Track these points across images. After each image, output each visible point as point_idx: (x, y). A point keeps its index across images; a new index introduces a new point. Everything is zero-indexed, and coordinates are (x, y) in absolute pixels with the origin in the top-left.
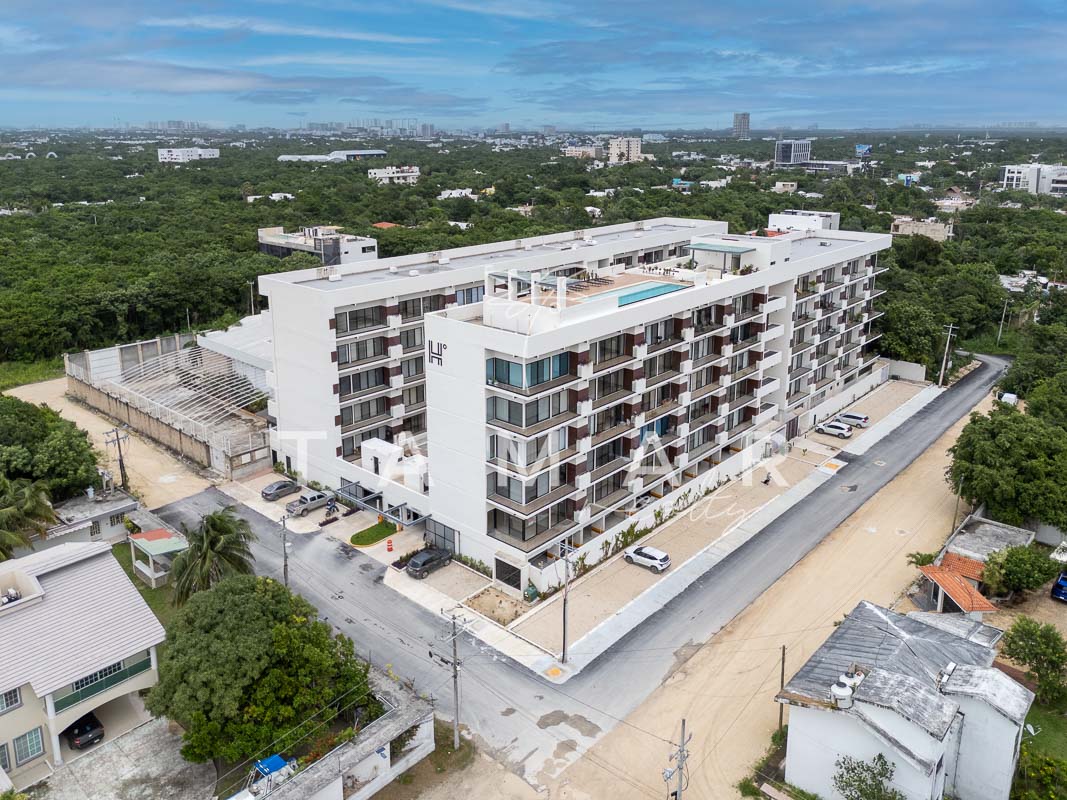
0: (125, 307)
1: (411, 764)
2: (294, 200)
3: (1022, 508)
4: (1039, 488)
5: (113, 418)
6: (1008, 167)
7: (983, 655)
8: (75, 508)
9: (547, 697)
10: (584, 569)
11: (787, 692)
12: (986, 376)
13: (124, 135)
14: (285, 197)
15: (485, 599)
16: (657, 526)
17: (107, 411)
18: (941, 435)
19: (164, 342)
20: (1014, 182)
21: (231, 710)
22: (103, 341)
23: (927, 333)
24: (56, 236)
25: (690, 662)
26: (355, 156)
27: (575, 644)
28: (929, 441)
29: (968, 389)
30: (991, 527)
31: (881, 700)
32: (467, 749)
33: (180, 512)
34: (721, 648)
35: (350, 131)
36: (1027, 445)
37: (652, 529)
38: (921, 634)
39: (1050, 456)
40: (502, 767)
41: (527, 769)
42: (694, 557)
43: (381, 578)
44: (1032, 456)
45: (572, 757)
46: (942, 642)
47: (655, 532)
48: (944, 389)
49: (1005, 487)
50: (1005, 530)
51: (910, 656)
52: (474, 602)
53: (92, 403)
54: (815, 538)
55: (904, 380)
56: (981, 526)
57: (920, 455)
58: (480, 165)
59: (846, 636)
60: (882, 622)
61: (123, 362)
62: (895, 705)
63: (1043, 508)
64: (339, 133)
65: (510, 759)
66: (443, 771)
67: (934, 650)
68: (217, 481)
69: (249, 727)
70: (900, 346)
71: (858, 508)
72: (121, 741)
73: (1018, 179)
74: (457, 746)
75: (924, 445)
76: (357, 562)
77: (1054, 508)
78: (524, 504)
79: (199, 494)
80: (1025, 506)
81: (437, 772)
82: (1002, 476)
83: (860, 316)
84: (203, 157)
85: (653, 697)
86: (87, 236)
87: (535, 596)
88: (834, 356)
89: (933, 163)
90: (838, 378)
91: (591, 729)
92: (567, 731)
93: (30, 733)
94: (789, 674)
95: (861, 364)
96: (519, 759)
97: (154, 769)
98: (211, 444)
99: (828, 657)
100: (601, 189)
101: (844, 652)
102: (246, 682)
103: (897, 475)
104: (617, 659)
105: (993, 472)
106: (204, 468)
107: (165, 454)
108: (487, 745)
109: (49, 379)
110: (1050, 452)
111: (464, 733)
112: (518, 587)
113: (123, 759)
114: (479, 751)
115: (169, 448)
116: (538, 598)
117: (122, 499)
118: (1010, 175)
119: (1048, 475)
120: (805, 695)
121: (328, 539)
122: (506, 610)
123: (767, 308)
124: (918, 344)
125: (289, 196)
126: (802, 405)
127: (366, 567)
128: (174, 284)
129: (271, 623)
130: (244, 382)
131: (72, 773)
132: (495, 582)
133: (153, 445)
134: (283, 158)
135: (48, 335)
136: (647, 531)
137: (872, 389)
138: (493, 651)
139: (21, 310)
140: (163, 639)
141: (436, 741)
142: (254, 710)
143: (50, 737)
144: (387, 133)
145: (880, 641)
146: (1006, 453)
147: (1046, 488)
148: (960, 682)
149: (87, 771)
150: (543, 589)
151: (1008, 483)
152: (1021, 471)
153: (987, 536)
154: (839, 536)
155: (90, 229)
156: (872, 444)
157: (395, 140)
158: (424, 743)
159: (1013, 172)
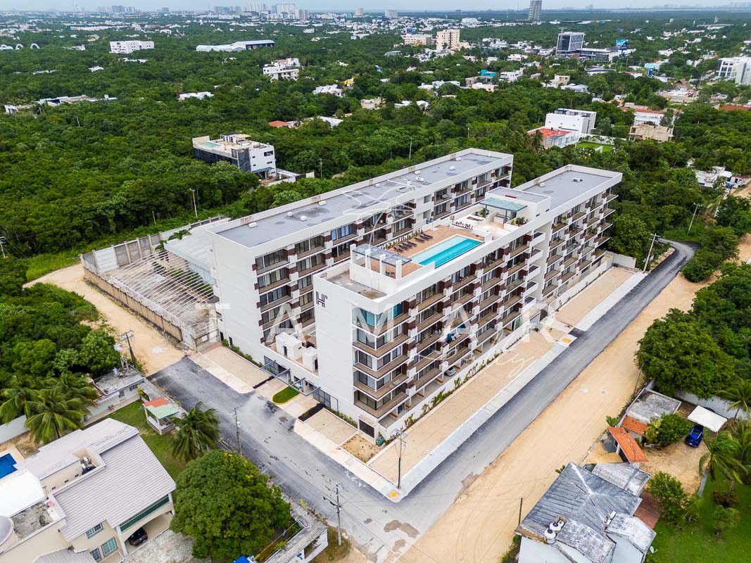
0: (112, 213)
1: (315, 555)
2: (213, 99)
3: (677, 383)
4: (688, 373)
5: (117, 300)
6: (724, 60)
7: (633, 502)
8: (108, 382)
9: (389, 512)
10: (411, 423)
11: (521, 528)
12: (676, 262)
13: (82, 20)
14: (206, 96)
15: (354, 443)
16: (456, 389)
17: (112, 294)
18: (638, 314)
19: (142, 241)
20: (727, 72)
21: (217, 533)
22: (100, 234)
23: (640, 237)
24: (54, 140)
25: (470, 488)
26: (252, 45)
27: (406, 475)
28: (630, 319)
29: (661, 275)
30: (656, 397)
31: (570, 542)
32: (345, 545)
33: (168, 377)
34: (489, 478)
35: (246, 14)
36: (684, 346)
37: (453, 391)
38: (600, 490)
39: (698, 354)
40: (365, 557)
41: (378, 558)
42: (477, 412)
43: (292, 427)
44: (687, 353)
45: (403, 550)
46: (611, 495)
47: (454, 393)
48: (646, 274)
49: (668, 373)
50: (664, 399)
51: (591, 507)
52: (347, 446)
53: (102, 288)
54: (551, 397)
55: (622, 267)
56: (650, 396)
57: (623, 330)
58: (342, 56)
59: (558, 489)
60: (579, 480)
61: (117, 255)
62: (577, 546)
63: (689, 385)
64: (238, 17)
65: (369, 551)
66: (333, 559)
67: (605, 502)
68: (188, 352)
69: (227, 542)
70: (621, 245)
71: (579, 374)
72: (157, 540)
73: (730, 69)
74: (340, 544)
75: (626, 322)
76: (278, 415)
77: (696, 385)
78: (376, 390)
79: (178, 363)
80: (679, 382)
81: (330, 560)
82: (667, 365)
83: (596, 229)
84: (142, 48)
85: (449, 512)
86: (75, 139)
87: (383, 442)
88: (576, 259)
89: (671, 52)
90: (578, 272)
91: (413, 532)
92: (399, 534)
93: (109, 541)
94: (524, 515)
95: (594, 259)
96: (374, 551)
97: (177, 557)
98: (182, 328)
99: (546, 503)
100: (429, 82)
101: (555, 501)
102: (223, 518)
103: (607, 347)
104: (428, 486)
105: (662, 363)
106: (179, 342)
107: (154, 329)
108: (356, 542)
109: (71, 265)
110: (698, 350)
111: (344, 534)
112: (373, 437)
113: (160, 551)
114: (352, 546)
115: (155, 325)
116: (384, 444)
117: (134, 375)
118: (725, 66)
119: (695, 365)
120: (531, 531)
121: (259, 398)
122: (366, 452)
123: (531, 244)
124: (632, 246)
125: (209, 94)
126: (552, 295)
127: (283, 419)
128: (142, 194)
129: (234, 484)
130: (197, 276)
131: (134, 560)
132: (359, 431)
133: (145, 322)
134: (200, 48)
135: (65, 234)
136: (450, 393)
137: (599, 275)
138: (359, 480)
139: (45, 219)
140: (175, 488)
141: (328, 541)
142: (229, 533)
143: (120, 543)
144: (274, 18)
145: (576, 495)
146: (671, 350)
147: (692, 373)
148: (616, 526)
149: (141, 559)
150: (387, 438)
151: (670, 370)
152: (679, 362)
153: (652, 403)
154: (565, 395)
155: (77, 132)
156: (594, 322)
157: (279, 26)
158: (323, 543)
159: (727, 64)
